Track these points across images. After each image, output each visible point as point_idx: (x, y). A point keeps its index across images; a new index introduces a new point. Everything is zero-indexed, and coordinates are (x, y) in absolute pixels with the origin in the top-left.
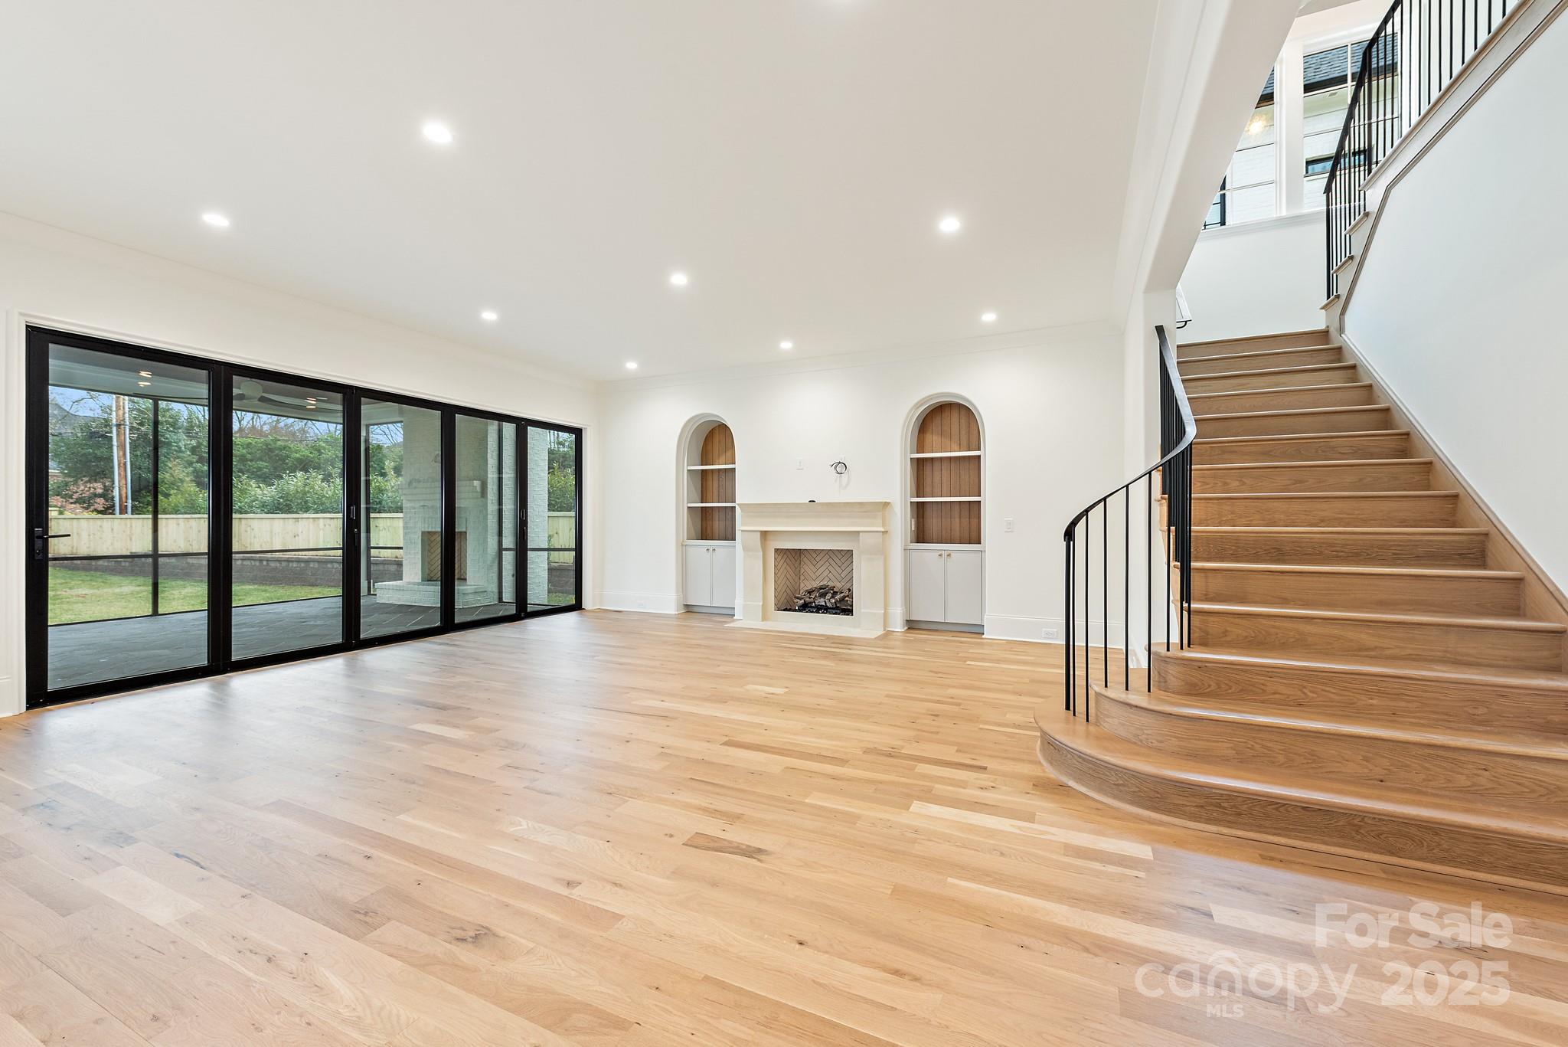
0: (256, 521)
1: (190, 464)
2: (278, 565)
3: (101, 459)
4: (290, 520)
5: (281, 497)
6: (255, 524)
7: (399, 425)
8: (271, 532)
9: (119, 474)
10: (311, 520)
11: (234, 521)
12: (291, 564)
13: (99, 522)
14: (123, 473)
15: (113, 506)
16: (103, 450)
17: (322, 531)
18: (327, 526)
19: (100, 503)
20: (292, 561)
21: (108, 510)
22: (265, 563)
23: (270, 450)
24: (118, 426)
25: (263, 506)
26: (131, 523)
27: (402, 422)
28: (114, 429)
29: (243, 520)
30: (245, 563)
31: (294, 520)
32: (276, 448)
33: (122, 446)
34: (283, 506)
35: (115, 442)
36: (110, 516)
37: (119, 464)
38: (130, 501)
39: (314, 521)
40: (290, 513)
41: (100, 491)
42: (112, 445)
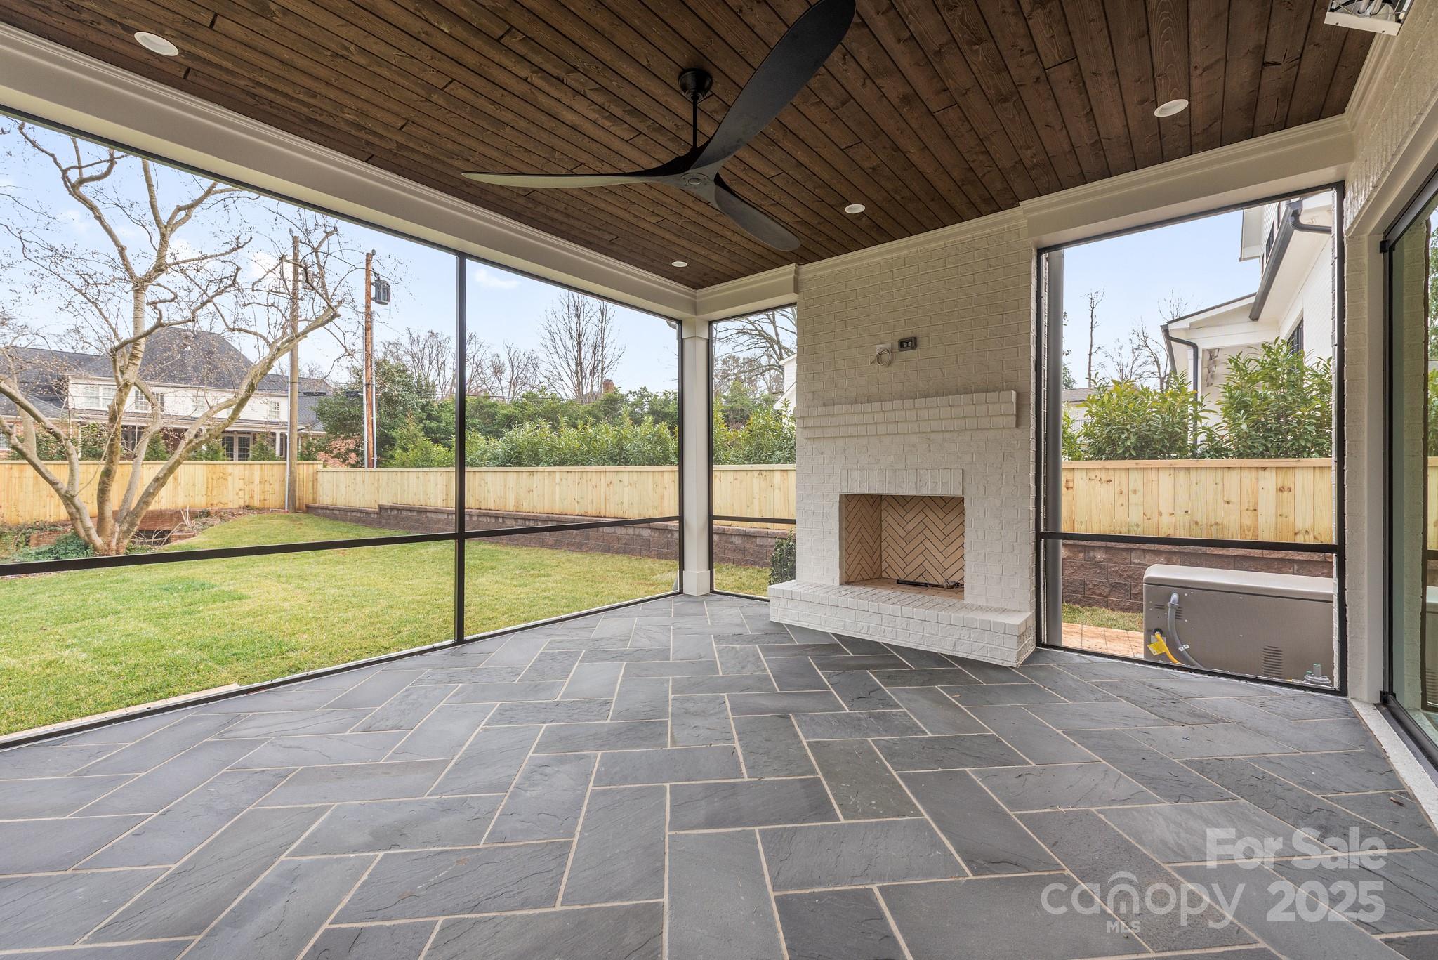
0: (490, 474)
1: (421, 421)
2: (514, 523)
3: (354, 417)
4: (524, 473)
5: (511, 449)
6: (489, 477)
7: (789, 310)
8: (505, 486)
9: (368, 430)
10: (546, 474)
11: (466, 474)
12: (527, 523)
13: (353, 474)
14: (370, 429)
15: (363, 460)
16: (356, 408)
17: (557, 486)
18: (564, 480)
19: (353, 458)
20: (529, 520)
21: (359, 464)
22: (501, 520)
23: (482, 408)
24: (367, 385)
25: (494, 459)
26: (408, 477)
27: (794, 304)
28: (364, 388)
29: (477, 474)
30: (481, 519)
31: (528, 474)
32: (487, 406)
33: (370, 404)
34: (513, 459)
35: (365, 402)
36: (361, 469)
37: (368, 421)
38: (375, 455)
39: (550, 475)
40: (520, 465)
41: (353, 446)
42: (362, 404)
